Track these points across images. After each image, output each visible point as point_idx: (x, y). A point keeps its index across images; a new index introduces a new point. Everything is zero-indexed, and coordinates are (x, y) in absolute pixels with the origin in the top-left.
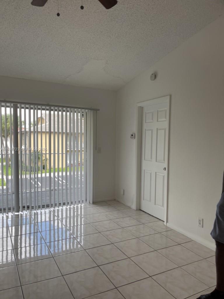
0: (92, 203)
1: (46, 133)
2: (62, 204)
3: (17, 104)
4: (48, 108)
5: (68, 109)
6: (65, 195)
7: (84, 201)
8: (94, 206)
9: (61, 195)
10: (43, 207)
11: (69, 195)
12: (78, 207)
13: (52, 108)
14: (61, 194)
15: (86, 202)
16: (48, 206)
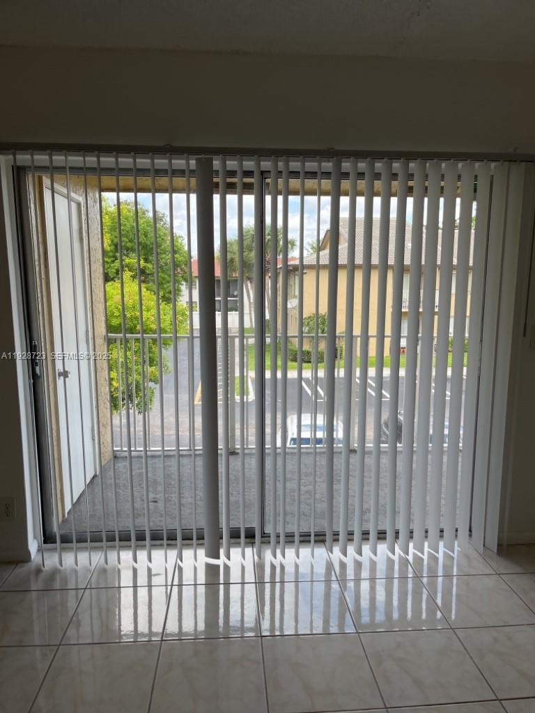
0: (495, 549)
1: (318, 267)
2: (373, 536)
3: (211, 160)
4: (328, 166)
5: (412, 165)
6: (386, 479)
7: (464, 532)
8: (502, 565)
9: (370, 478)
10: (305, 539)
11: (401, 483)
12: (436, 559)
13: (346, 166)
14: (373, 474)
15: (470, 535)
16: (320, 539)
